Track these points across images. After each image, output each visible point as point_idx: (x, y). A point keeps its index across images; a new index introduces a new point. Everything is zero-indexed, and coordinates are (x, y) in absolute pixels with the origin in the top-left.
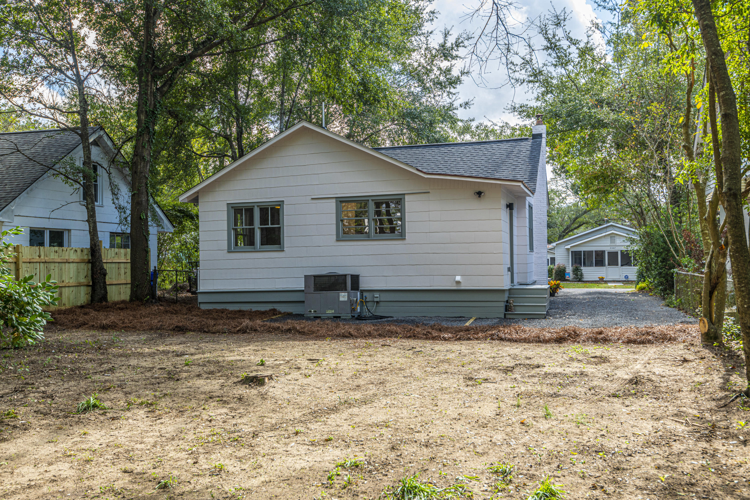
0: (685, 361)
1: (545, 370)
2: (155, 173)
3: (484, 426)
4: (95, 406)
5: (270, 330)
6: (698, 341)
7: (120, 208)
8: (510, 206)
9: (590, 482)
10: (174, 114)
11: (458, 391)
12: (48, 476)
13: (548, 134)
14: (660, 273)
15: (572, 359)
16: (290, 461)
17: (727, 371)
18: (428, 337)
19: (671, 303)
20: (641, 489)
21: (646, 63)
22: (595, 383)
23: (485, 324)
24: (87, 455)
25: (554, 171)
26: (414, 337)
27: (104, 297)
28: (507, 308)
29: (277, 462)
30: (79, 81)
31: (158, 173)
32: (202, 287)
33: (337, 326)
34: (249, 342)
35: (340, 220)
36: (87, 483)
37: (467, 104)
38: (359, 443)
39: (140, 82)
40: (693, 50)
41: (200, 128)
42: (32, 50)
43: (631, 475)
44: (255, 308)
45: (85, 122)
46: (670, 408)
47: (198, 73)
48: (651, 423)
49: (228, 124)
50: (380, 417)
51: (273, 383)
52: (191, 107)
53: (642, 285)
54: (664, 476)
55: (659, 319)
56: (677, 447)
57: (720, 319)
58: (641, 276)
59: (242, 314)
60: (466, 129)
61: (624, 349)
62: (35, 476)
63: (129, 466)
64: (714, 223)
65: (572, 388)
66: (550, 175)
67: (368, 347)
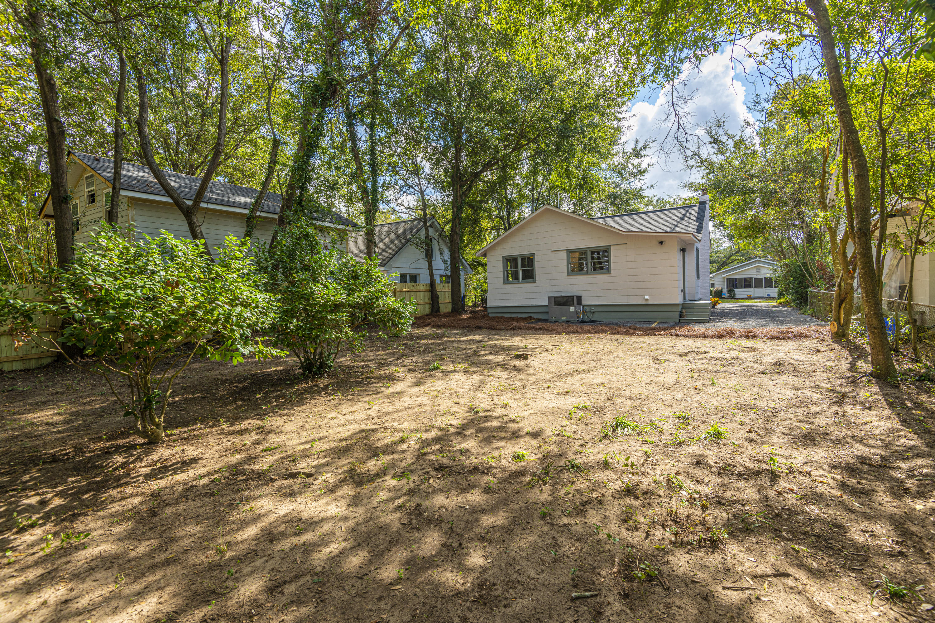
0: (818, 351)
1: (710, 355)
2: (462, 241)
3: (669, 389)
4: (437, 368)
5: (529, 329)
6: (829, 338)
7: (445, 262)
8: (683, 250)
9: (747, 428)
10: (472, 207)
11: (649, 367)
12: (417, 403)
13: (711, 201)
14: (797, 292)
15: (729, 349)
16: (545, 403)
17: (853, 358)
18: (626, 333)
19: (806, 312)
20: (786, 434)
21: (787, 145)
22: (747, 365)
23: (665, 325)
24: (435, 393)
25: (714, 225)
26: (618, 333)
27: (438, 310)
28: (681, 316)
29: (538, 403)
30: (422, 192)
31: (463, 242)
32: (490, 304)
33: (569, 326)
34: (517, 335)
35: (569, 263)
36: (437, 408)
37: (652, 186)
38: (586, 395)
39: (453, 190)
40: (829, 130)
41: (486, 214)
42: (397, 177)
43: (778, 425)
44: (519, 316)
45: (425, 214)
46: (807, 383)
47: (484, 182)
48: (793, 392)
49: (501, 209)
50: (599, 380)
51: (533, 358)
52: (481, 202)
53: (782, 300)
54: (805, 427)
55: (795, 322)
56: (813, 409)
57: (847, 322)
58: (781, 295)
59: (512, 319)
60: (650, 203)
61: (770, 343)
62: (411, 403)
63: (457, 400)
64: (844, 255)
65: (730, 368)
66: (711, 228)
67: (589, 339)
